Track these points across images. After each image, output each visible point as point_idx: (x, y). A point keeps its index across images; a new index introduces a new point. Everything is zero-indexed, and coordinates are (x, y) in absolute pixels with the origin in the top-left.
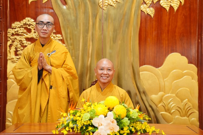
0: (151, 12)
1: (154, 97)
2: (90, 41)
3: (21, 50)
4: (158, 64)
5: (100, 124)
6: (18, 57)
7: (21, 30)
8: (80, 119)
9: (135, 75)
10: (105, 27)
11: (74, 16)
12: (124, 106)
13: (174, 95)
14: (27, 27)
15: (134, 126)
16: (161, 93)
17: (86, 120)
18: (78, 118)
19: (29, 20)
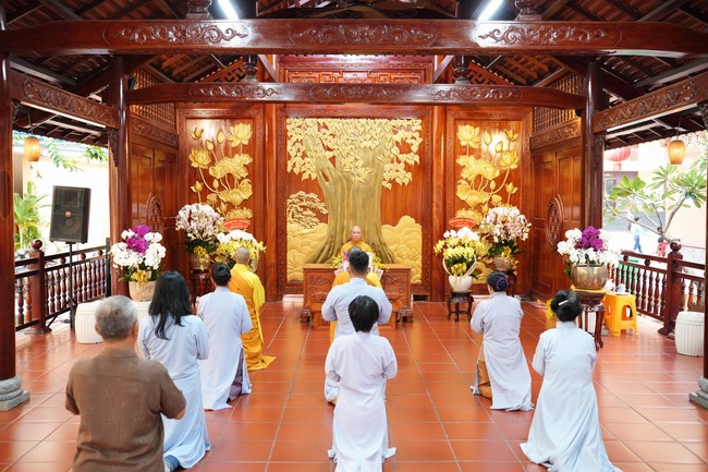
0: (389, 186)
1: (391, 248)
2: (345, 208)
3: (296, 214)
4: (394, 224)
6: (293, 219)
7: (296, 200)
9: (378, 232)
10: (356, 197)
11: (334, 189)
13: (406, 246)
14: (300, 198)
16: (396, 245)
19: (301, 193)
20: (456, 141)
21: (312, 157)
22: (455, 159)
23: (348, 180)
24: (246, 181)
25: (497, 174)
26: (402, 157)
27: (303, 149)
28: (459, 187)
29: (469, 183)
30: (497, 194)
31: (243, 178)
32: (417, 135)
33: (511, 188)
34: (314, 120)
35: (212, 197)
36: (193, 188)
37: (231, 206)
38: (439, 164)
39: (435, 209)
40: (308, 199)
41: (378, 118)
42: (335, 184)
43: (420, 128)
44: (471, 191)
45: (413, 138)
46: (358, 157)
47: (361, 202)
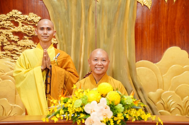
0: (148, 3)
1: (152, 94)
2: (82, 35)
3: (8, 45)
4: (155, 58)
5: (92, 110)
6: (4, 53)
7: (7, 23)
8: (71, 106)
10: (98, 20)
11: (65, 8)
12: (118, 92)
13: (174, 92)
14: (14, 20)
15: (128, 112)
16: (159, 90)
17: (78, 106)
18: (69, 105)
19: (16, 13)
40: (26, 22)
47: (105, 27)
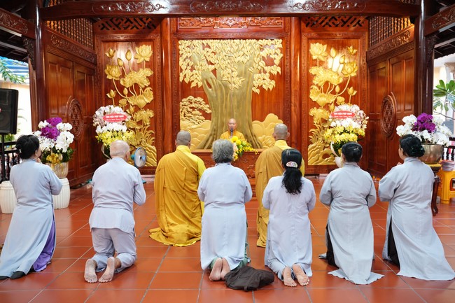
0: (258, 91)
1: (260, 138)
2: (224, 108)
3: (187, 114)
4: (262, 120)
6: (185, 118)
7: (187, 103)
9: (250, 126)
10: (233, 100)
11: (215, 94)
14: (190, 101)
15: (244, 148)
16: (264, 136)
19: (191, 97)
20: (309, 55)
21: (199, 70)
22: (308, 69)
23: (226, 87)
24: (148, 89)
25: (341, 81)
26: (268, 69)
27: (191, 63)
28: (311, 91)
29: (319, 88)
30: (341, 96)
31: (146, 87)
32: (278, 52)
33: (352, 92)
34: (199, 41)
35: (123, 102)
36: (108, 95)
37: (137, 108)
38: (296, 73)
39: (293, 108)
40: (196, 102)
41: (249, 39)
42: (216, 90)
43: (281, 46)
44: (320, 94)
45: (276, 53)
46: (233, 69)
47: (236, 104)
